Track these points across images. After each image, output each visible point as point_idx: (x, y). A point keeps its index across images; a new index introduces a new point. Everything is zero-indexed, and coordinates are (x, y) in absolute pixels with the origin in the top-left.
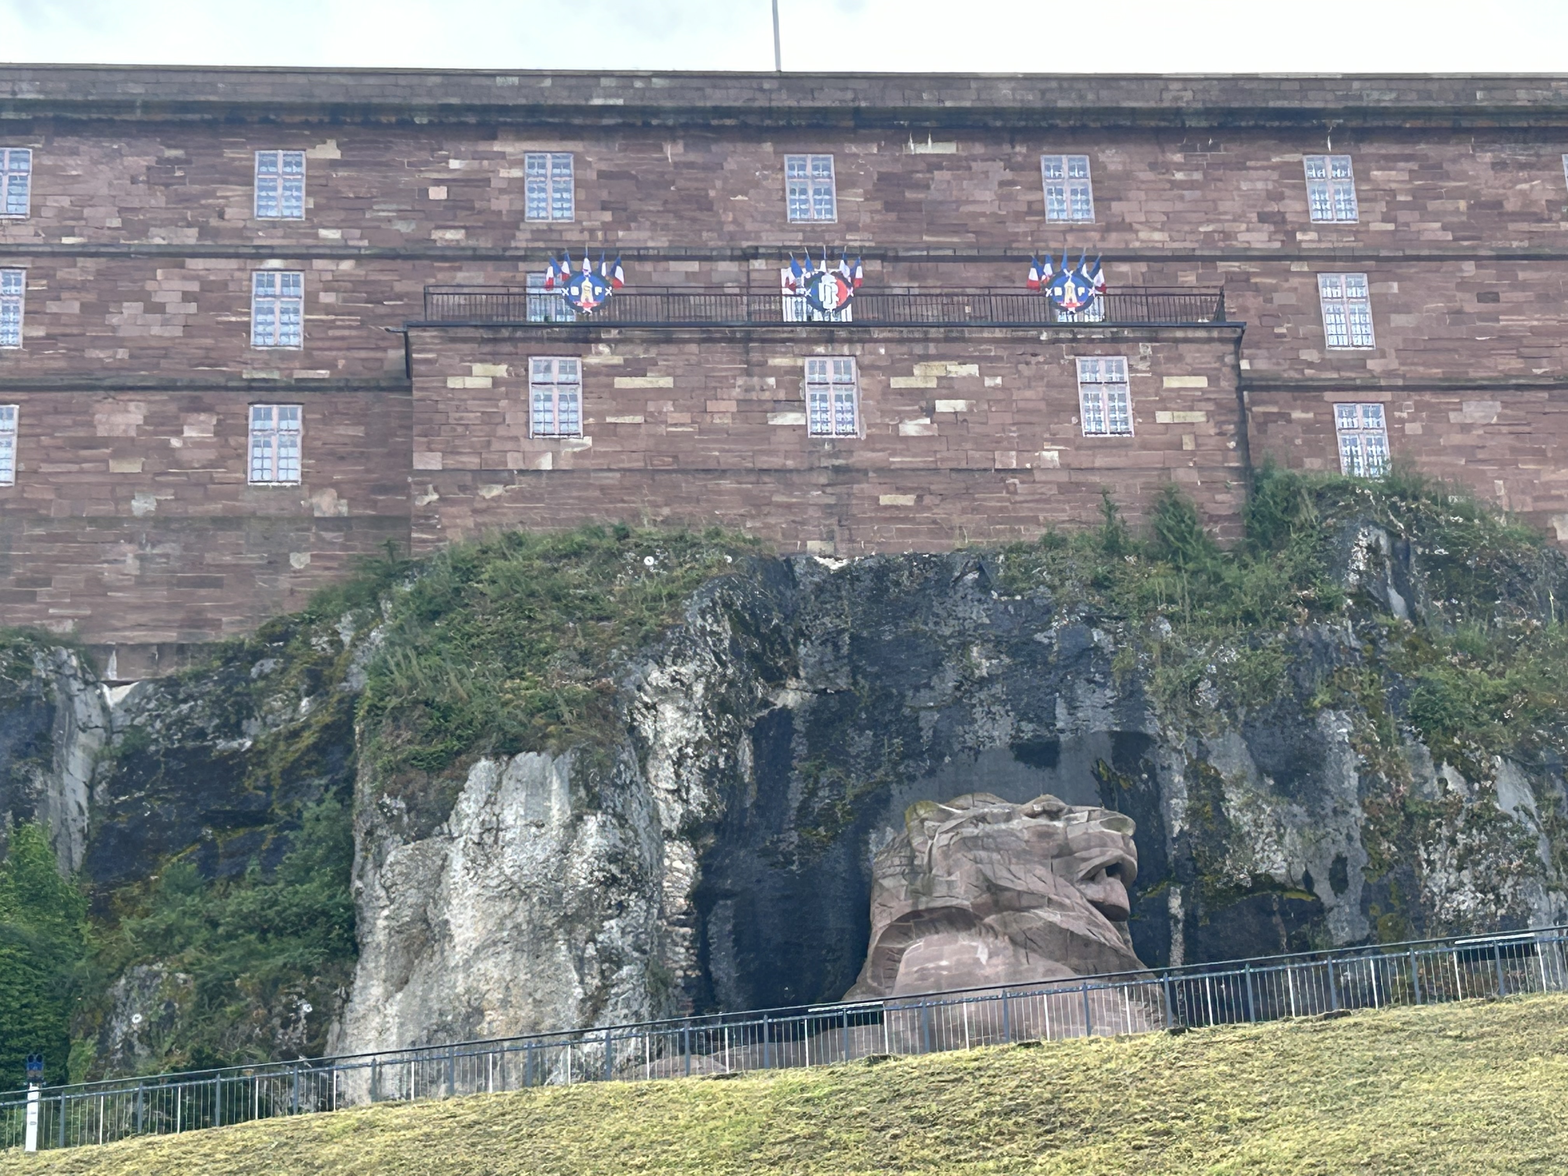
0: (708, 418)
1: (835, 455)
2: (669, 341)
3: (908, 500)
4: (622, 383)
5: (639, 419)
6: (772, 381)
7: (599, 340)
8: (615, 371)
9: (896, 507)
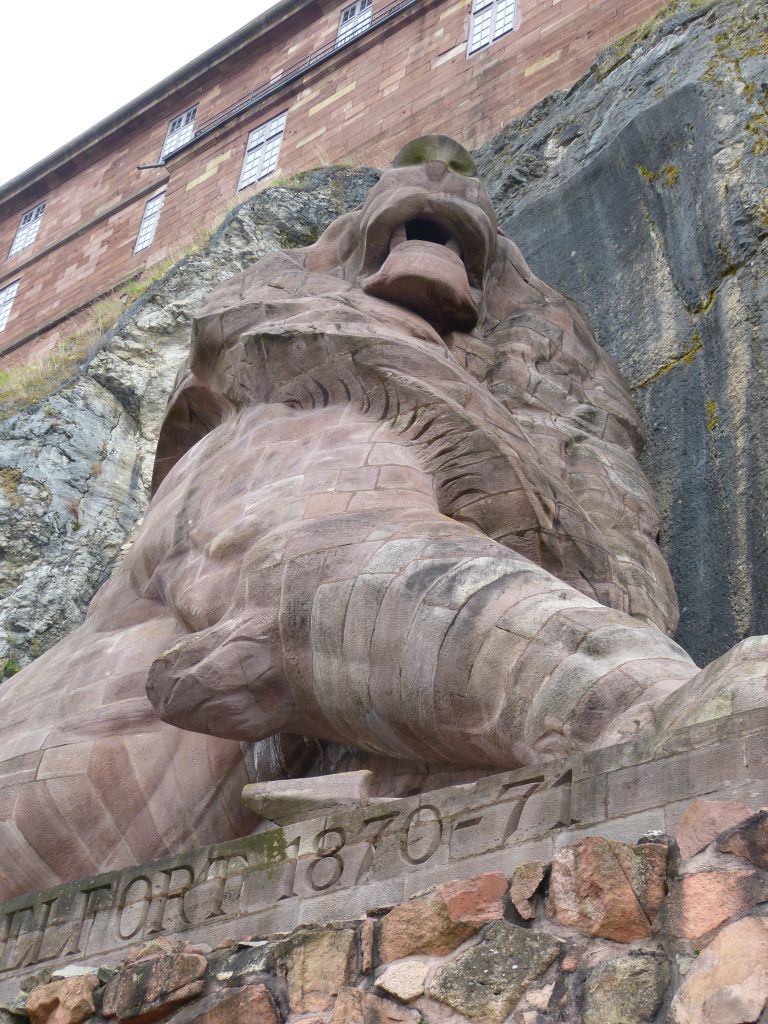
0: (379, 96)
1: (488, 59)
2: (357, 54)
3: (555, 57)
4: (313, 111)
5: (323, 130)
6: (440, 33)
7: (302, 88)
8: (313, 103)
9: (540, 72)
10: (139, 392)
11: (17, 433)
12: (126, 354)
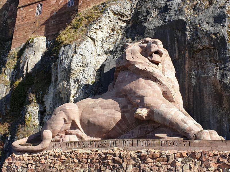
10: (95, 39)
11: (81, 48)
12: (93, 33)
